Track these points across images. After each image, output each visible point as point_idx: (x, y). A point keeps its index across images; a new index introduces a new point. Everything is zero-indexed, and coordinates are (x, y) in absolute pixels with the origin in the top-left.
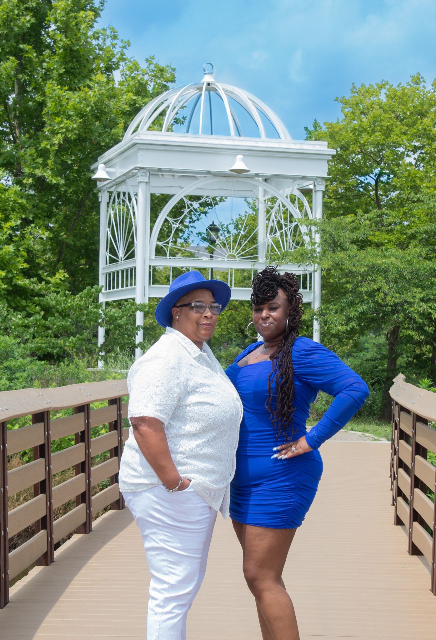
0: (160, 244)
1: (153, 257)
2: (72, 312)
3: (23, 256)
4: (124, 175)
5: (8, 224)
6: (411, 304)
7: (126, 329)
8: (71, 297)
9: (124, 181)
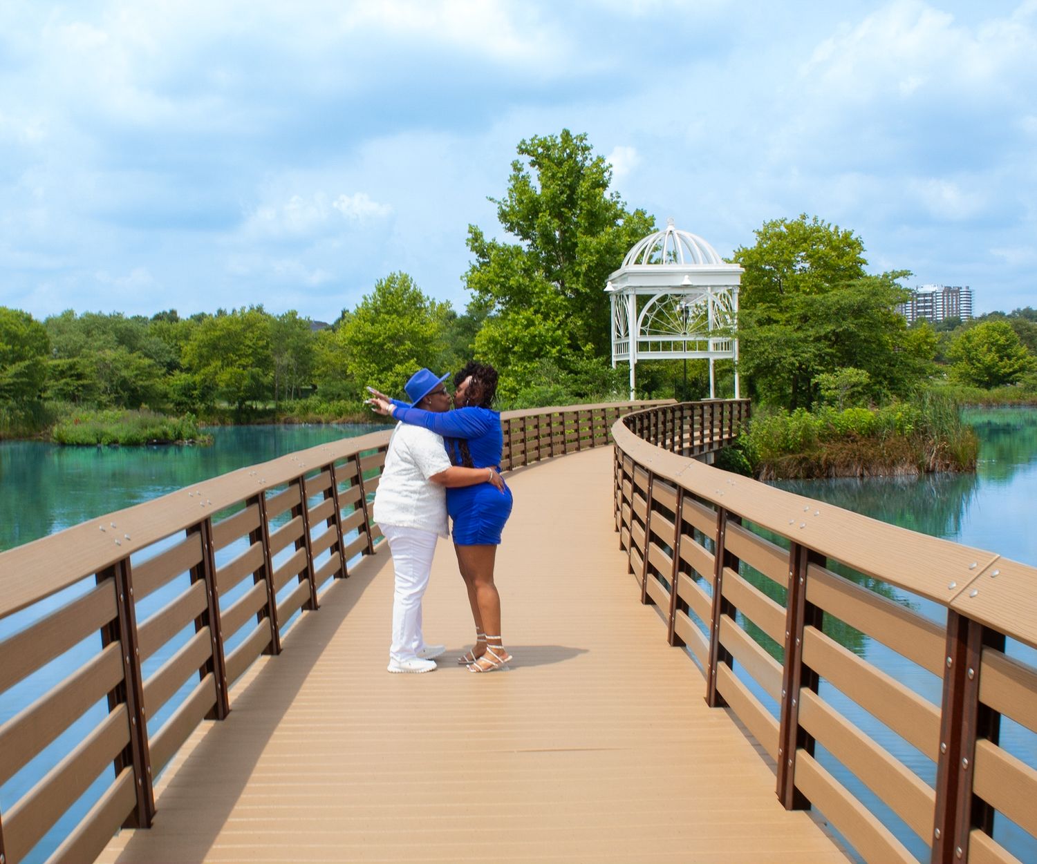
0: (642, 328)
1: (639, 336)
3: (567, 336)
4: (622, 289)
5: (558, 319)
6: (784, 358)
9: (622, 292)
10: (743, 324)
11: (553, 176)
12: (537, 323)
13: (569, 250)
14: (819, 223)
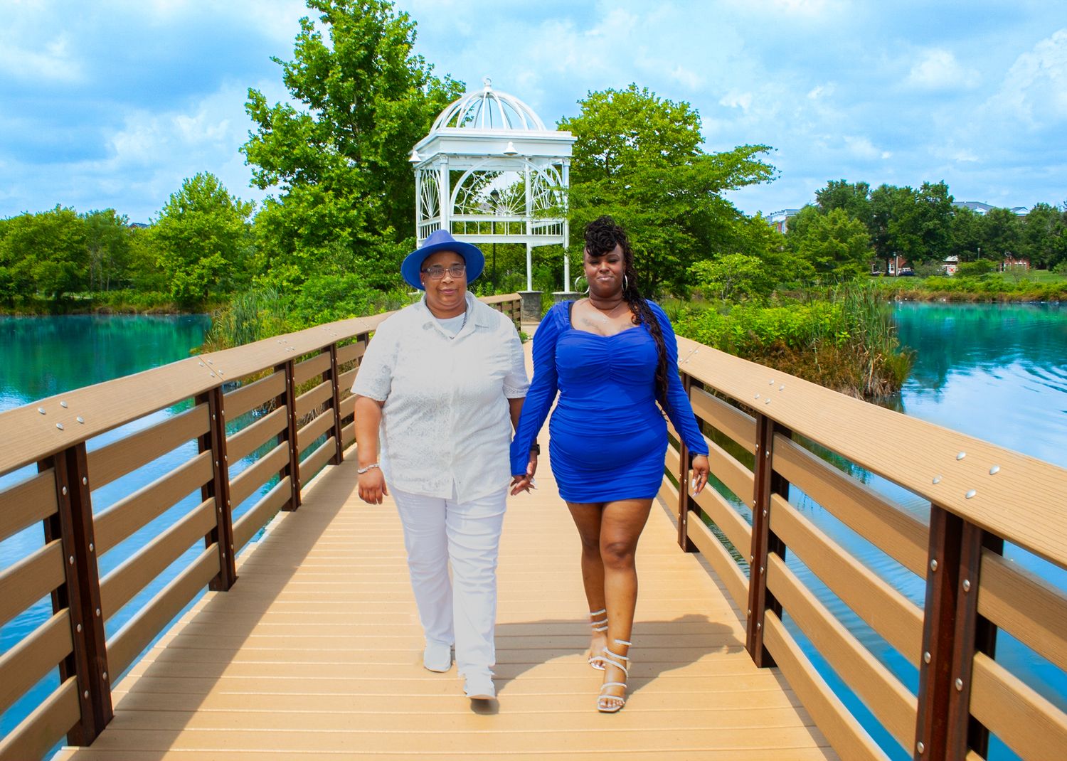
0: (457, 205)
1: (452, 215)
2: (396, 256)
3: (363, 218)
4: (431, 158)
5: (353, 196)
8: (395, 245)
9: (431, 162)
10: (576, 203)
11: (348, 30)
12: (327, 200)
13: (366, 121)
14: (650, 95)
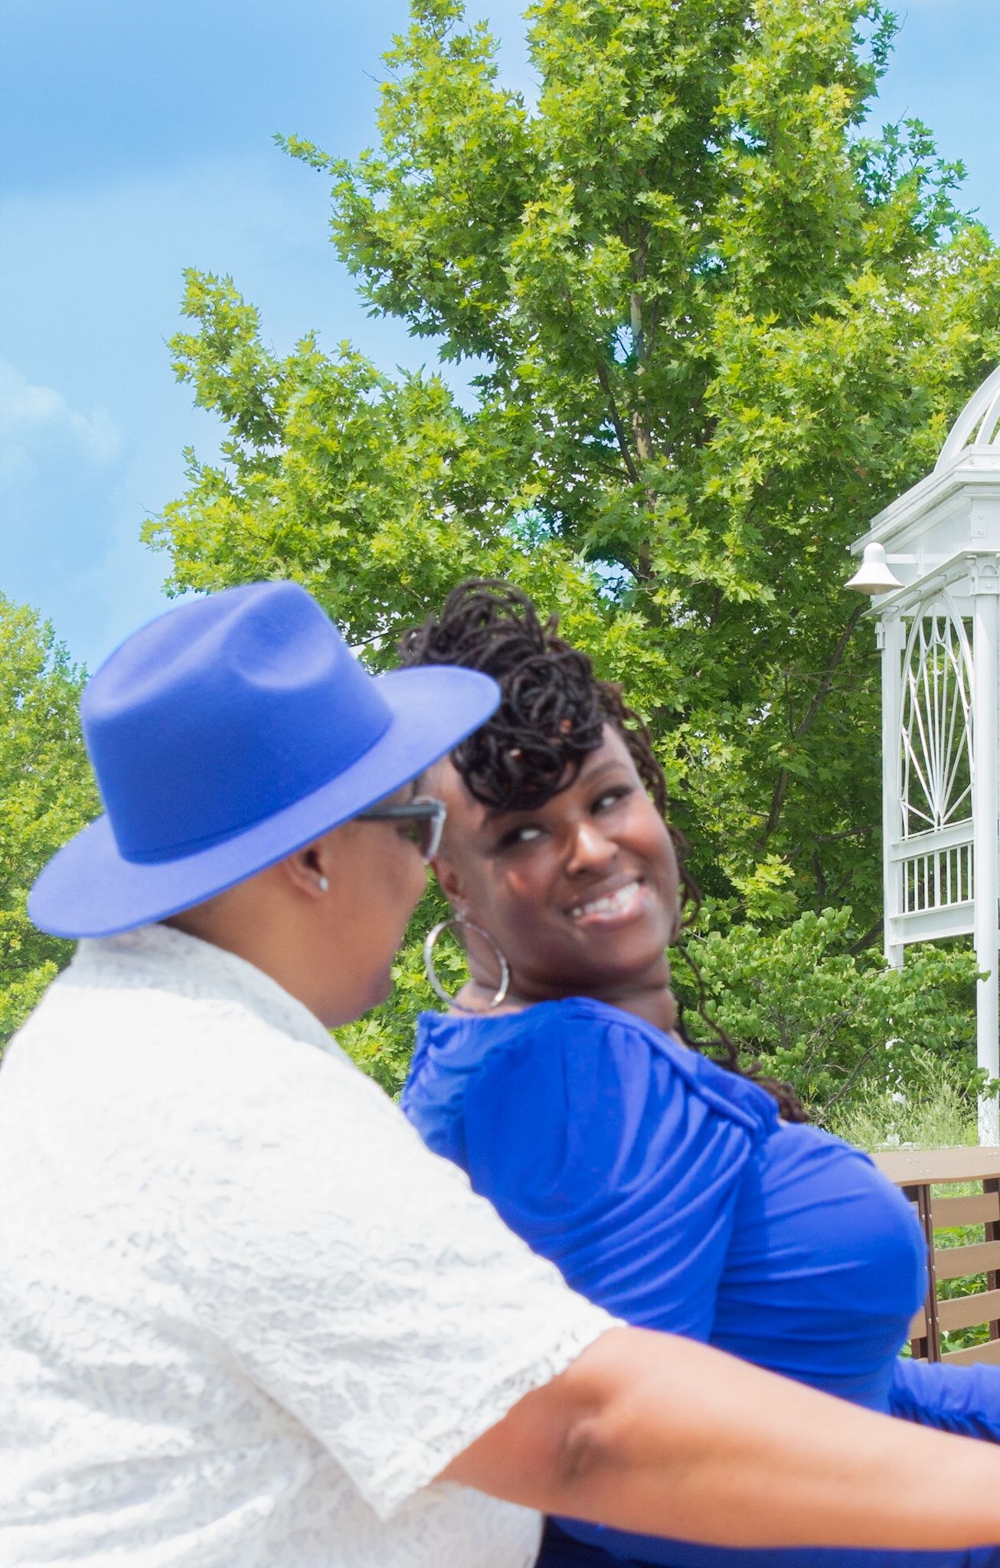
4: (937, 573)
7: (918, 1028)
8: (762, 943)
9: (938, 591)
